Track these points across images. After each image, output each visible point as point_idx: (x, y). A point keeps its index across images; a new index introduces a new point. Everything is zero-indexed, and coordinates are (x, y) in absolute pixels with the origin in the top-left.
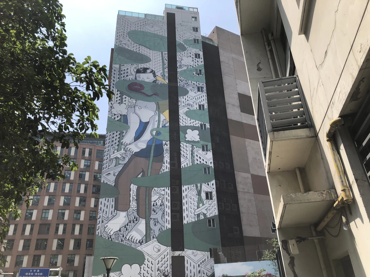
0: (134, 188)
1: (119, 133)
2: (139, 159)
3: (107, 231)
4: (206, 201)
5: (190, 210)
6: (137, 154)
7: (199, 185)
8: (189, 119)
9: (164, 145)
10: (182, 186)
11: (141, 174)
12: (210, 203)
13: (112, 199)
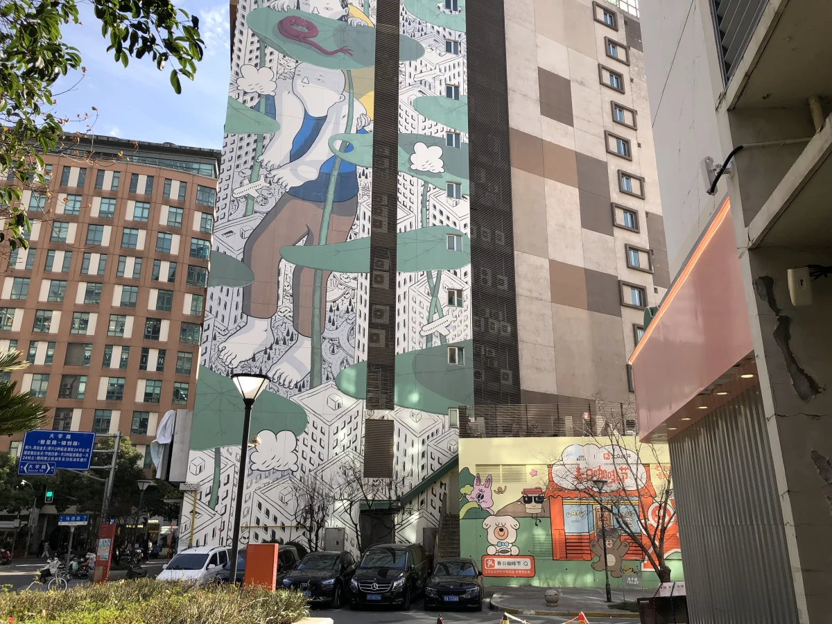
0: (287, 268)
1: (254, 137)
2: (299, 203)
3: (225, 358)
4: (447, 308)
5: (411, 324)
6: (295, 193)
7: (434, 273)
8: (421, 118)
9: (360, 177)
10: (397, 274)
11: (305, 239)
12: (456, 313)
13: (236, 289)
